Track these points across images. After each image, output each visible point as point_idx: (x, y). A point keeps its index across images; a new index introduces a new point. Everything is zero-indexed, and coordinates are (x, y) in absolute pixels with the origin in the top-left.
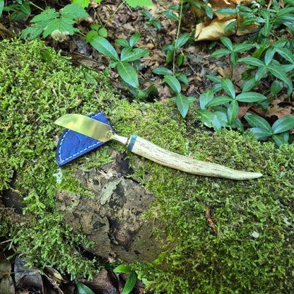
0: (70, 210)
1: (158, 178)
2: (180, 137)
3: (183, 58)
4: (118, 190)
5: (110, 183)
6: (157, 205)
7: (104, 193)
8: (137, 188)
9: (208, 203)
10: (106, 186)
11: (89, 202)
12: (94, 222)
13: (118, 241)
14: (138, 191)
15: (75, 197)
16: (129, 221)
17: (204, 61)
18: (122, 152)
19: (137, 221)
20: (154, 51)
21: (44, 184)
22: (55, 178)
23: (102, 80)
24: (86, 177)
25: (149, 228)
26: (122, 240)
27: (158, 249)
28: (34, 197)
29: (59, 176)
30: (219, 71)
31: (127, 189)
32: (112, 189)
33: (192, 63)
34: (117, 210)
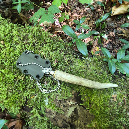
0: (52, 117)
1: (96, 107)
3: (105, 25)
4: (75, 111)
5: (71, 107)
6: (95, 121)
7: (68, 112)
8: (85, 111)
9: (124, 125)
10: (69, 108)
11: (61, 115)
12: (63, 124)
14: (86, 113)
15: (54, 112)
16: (81, 126)
17: (115, 26)
18: (78, 91)
19: (85, 127)
20: (90, 21)
21: (40, 105)
22: (45, 102)
23: (67, 46)
24: (60, 103)
28: (35, 111)
29: (47, 101)
30: (123, 31)
31: (80, 111)
32: (72, 110)
33: (109, 27)
34: (75, 121)
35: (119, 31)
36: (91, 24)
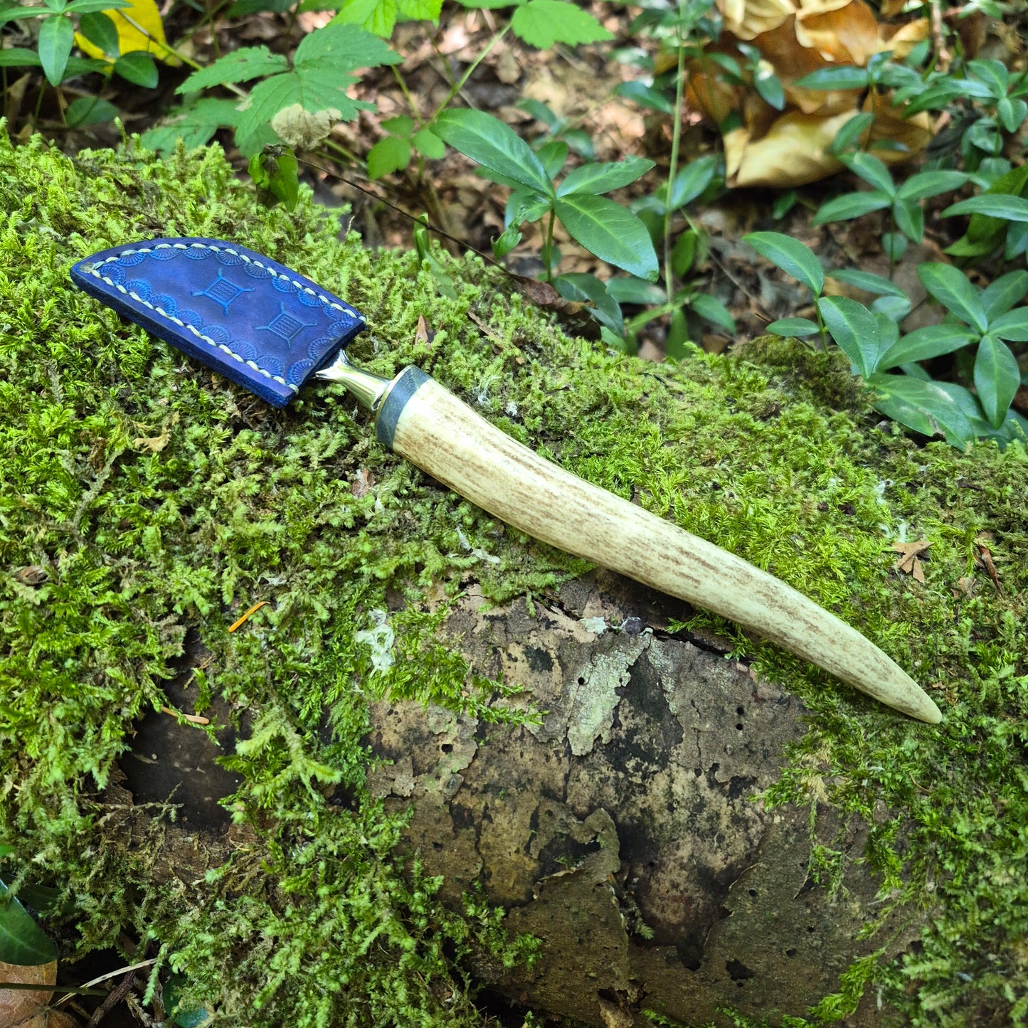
0: (435, 789)
3: (697, 241)
4: (640, 687)
5: (601, 659)
6: (815, 746)
7: (578, 705)
8: (719, 674)
10: (584, 672)
11: (517, 748)
12: (543, 841)
14: (725, 686)
15: (455, 730)
16: (702, 820)
19: (737, 820)
21: (319, 680)
22: (362, 654)
24: (497, 639)
25: (793, 851)
26: (672, 916)
27: (840, 943)
29: (381, 640)
32: (613, 683)
34: (644, 777)
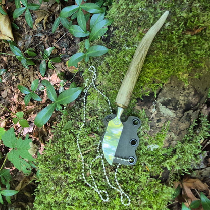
0: (175, 138)
1: (159, 73)
2: (121, 54)
3: (30, 51)
4: (166, 104)
5: (160, 110)
6: (179, 75)
7: (167, 115)
8: (165, 90)
9: (183, 33)
11: (172, 125)
12: (185, 121)
13: (198, 103)
14: (167, 89)
15: (168, 135)
16: (187, 95)
17: (30, 34)
18: (136, 101)
19: (188, 90)
20: (25, 74)
21: (158, 157)
22: (155, 150)
23: (67, 117)
24: (155, 128)
25: (194, 81)
26: (198, 100)
29: (153, 147)
30: (38, 22)
31: (166, 97)
32: (165, 108)
33: (33, 44)
34: (179, 104)
35: (39, 27)
36: (29, 73)
